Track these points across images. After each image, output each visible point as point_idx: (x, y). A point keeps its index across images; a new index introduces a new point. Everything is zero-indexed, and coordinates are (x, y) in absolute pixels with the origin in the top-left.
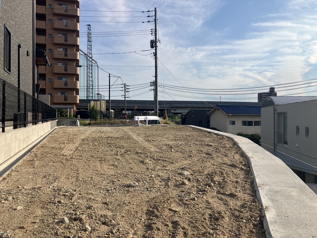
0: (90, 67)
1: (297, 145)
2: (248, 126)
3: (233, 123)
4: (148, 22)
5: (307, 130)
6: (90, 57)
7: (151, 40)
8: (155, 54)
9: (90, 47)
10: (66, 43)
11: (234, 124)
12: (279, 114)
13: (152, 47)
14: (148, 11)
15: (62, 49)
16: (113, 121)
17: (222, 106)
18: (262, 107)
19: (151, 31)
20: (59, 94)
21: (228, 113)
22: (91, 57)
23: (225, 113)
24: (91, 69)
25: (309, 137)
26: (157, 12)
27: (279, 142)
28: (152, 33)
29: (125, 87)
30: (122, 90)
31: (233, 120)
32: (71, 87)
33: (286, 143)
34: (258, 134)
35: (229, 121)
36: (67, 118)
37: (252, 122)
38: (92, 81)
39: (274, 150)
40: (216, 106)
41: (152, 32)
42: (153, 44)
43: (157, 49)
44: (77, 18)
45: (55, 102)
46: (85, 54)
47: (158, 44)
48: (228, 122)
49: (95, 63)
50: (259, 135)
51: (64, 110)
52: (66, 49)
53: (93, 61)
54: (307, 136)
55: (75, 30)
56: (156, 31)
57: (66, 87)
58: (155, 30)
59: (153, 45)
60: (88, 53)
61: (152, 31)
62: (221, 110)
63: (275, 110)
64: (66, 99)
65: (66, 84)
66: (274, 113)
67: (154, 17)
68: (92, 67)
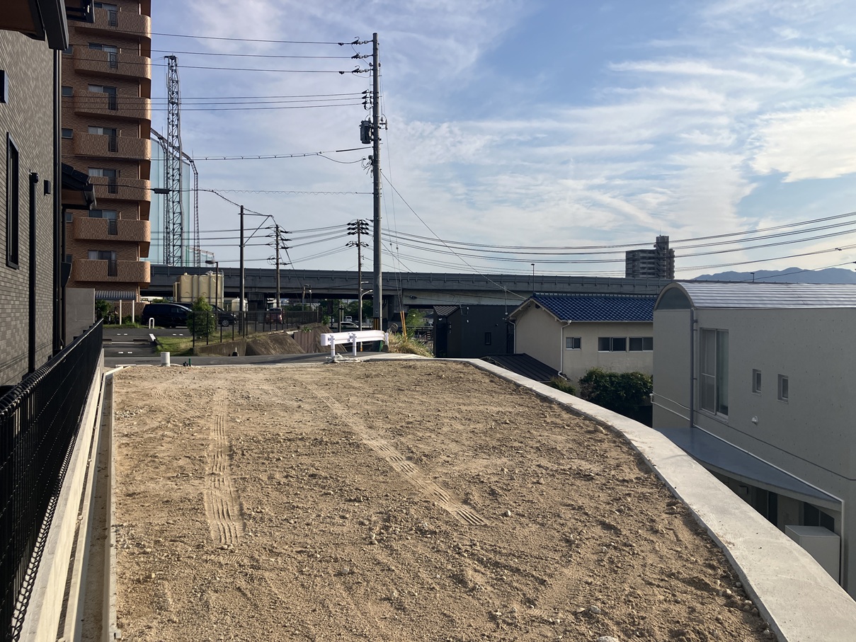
0: (175, 175)
1: (754, 420)
2: (614, 350)
3: (576, 343)
4: (355, 71)
5: (784, 383)
6: (174, 147)
7: (362, 122)
8: (374, 161)
9: (174, 120)
10: (113, 113)
11: (579, 347)
12: (705, 332)
13: (365, 139)
14: (354, 43)
15: (102, 129)
16: (250, 336)
17: (545, 297)
18: (657, 308)
19: (363, 98)
20: (93, 256)
21: (564, 319)
22: (179, 147)
23: (556, 318)
24: (179, 180)
25: (787, 401)
26: (378, 46)
27: (705, 404)
28: (365, 103)
29: (277, 236)
30: (269, 244)
31: (576, 335)
32: (128, 238)
33: (724, 410)
34: (641, 373)
35: (565, 339)
36: (117, 326)
37: (624, 340)
38: (181, 213)
39: (692, 426)
40: (531, 297)
41: (364, 100)
42: (369, 132)
43: (380, 146)
44: (144, 44)
45: (83, 279)
46: (161, 138)
47: (381, 133)
48: (563, 342)
49: (188, 162)
50: (642, 375)
51: (107, 302)
52: (114, 131)
53: (183, 158)
54: (781, 399)
55: (141, 78)
56: (376, 98)
57: (112, 237)
58: (372, 95)
59: (368, 134)
60: (169, 134)
61: (365, 97)
62: (544, 308)
63: (694, 321)
64: (112, 271)
65: (113, 229)
66: (692, 330)
67: (371, 60)
68: (180, 175)
